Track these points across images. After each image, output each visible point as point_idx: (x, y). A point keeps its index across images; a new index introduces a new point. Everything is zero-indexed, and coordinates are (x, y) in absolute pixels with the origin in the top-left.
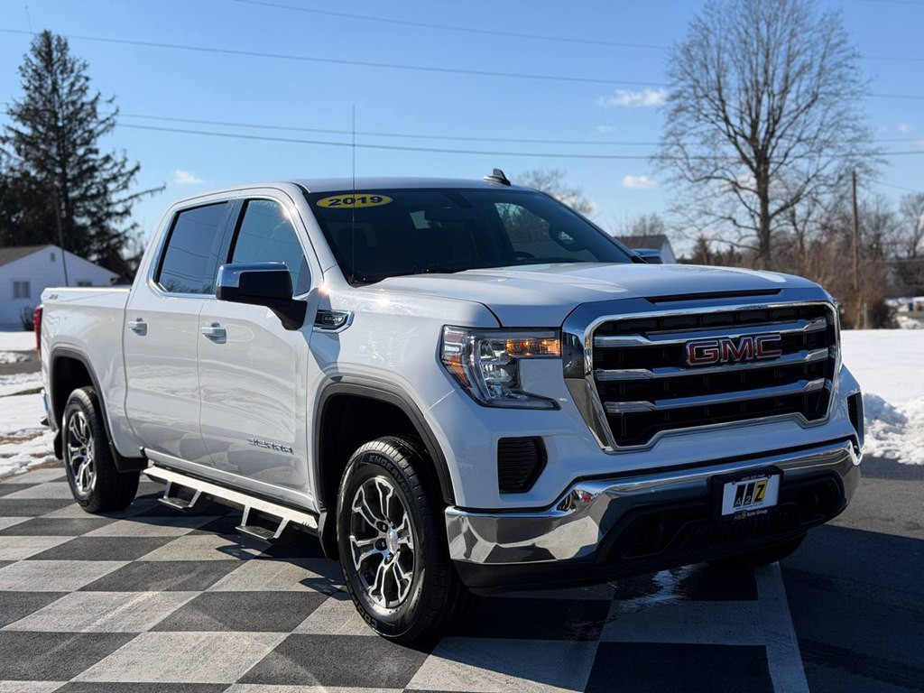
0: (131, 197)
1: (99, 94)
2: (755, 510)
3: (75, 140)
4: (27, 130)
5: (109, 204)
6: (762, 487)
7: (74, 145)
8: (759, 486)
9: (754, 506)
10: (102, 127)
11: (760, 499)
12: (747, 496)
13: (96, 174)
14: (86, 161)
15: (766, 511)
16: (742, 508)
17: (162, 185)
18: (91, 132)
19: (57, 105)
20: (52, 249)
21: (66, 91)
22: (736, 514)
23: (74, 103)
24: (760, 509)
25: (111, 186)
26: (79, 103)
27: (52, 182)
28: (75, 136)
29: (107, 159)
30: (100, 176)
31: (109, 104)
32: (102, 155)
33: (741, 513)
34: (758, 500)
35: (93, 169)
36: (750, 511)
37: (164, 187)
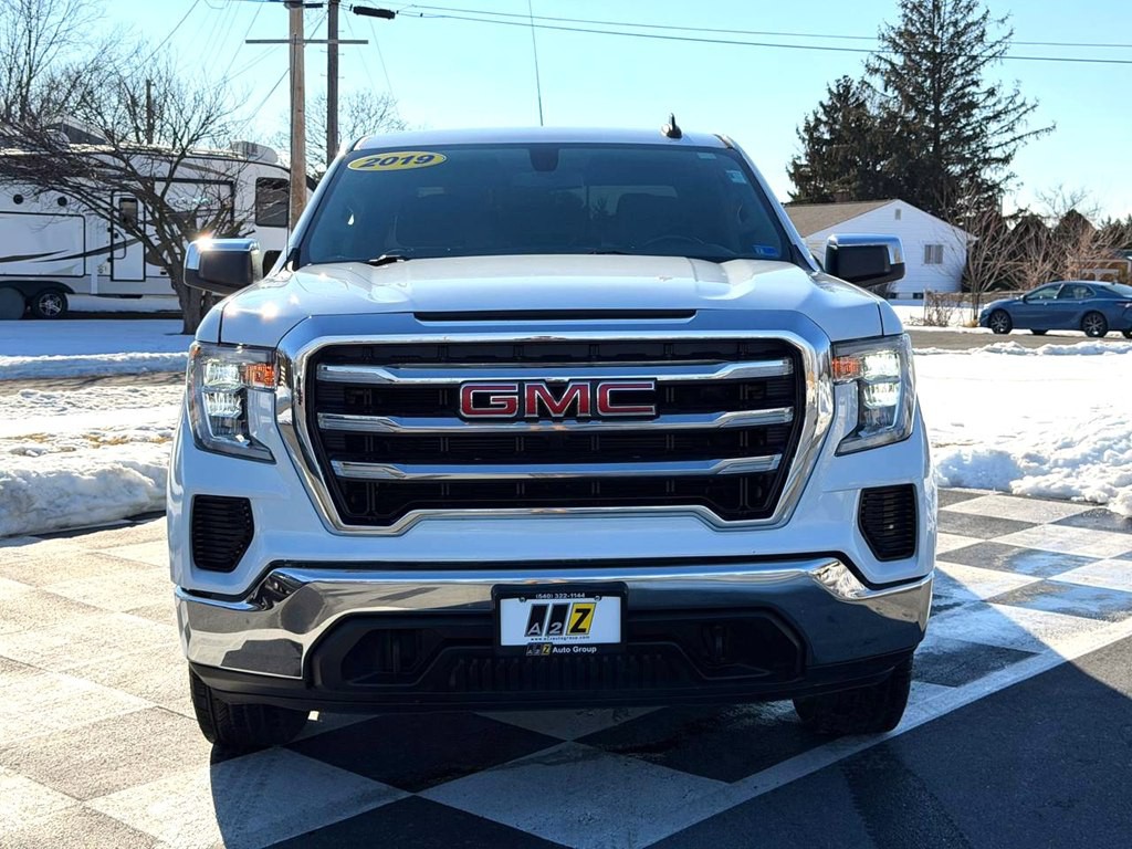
0: (1014, 140)
1: (988, 11)
2: (571, 646)
3: (955, 69)
4: (899, 60)
5: (986, 150)
6: (585, 612)
7: (951, 75)
8: (578, 611)
9: (567, 638)
10: (990, 53)
11: (583, 631)
12: (552, 622)
13: (975, 111)
14: (963, 96)
15: (594, 650)
16: (543, 638)
17: (1050, 125)
18: (974, 58)
19: (937, 27)
20: (899, 204)
21: (949, 8)
22: (531, 646)
23: (955, 24)
24: (580, 646)
25: (993, 126)
26: (962, 24)
27: (922, 121)
28: (954, 65)
29: (991, 93)
30: (978, 114)
31: (1000, 25)
32: (985, 87)
33: (539, 646)
34: (576, 629)
35: (973, 105)
36: (560, 646)
37: (1054, 127)
